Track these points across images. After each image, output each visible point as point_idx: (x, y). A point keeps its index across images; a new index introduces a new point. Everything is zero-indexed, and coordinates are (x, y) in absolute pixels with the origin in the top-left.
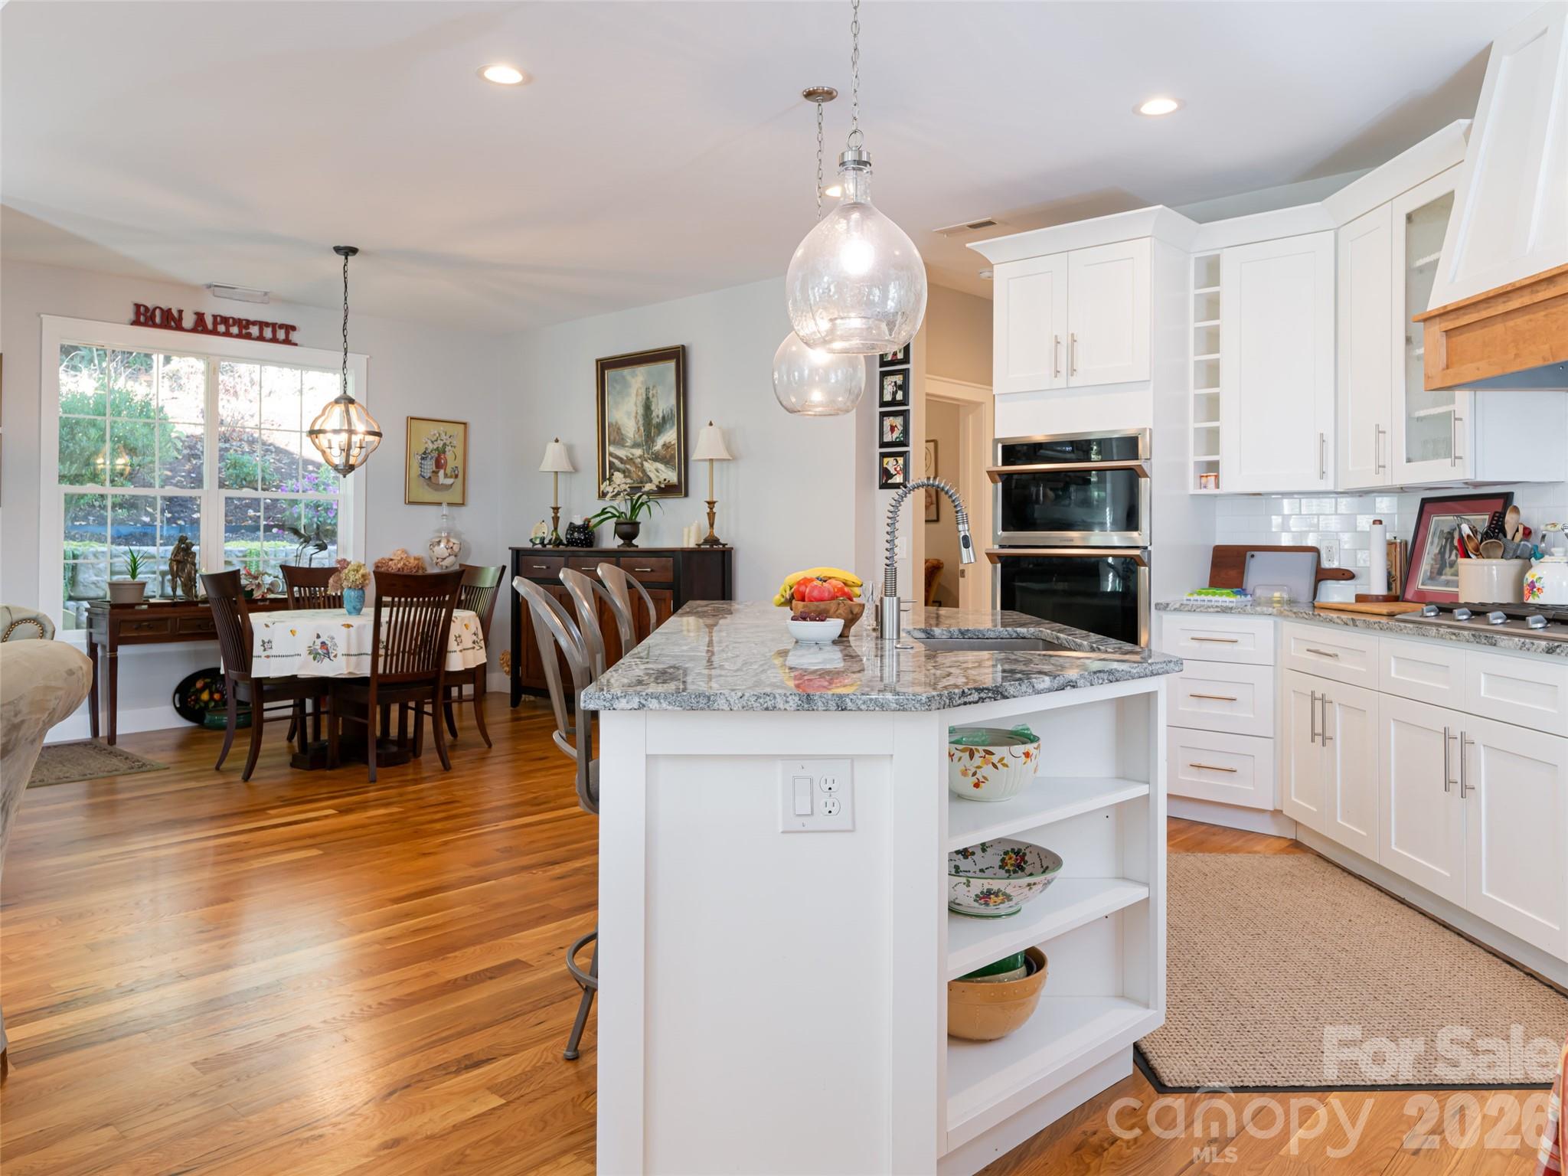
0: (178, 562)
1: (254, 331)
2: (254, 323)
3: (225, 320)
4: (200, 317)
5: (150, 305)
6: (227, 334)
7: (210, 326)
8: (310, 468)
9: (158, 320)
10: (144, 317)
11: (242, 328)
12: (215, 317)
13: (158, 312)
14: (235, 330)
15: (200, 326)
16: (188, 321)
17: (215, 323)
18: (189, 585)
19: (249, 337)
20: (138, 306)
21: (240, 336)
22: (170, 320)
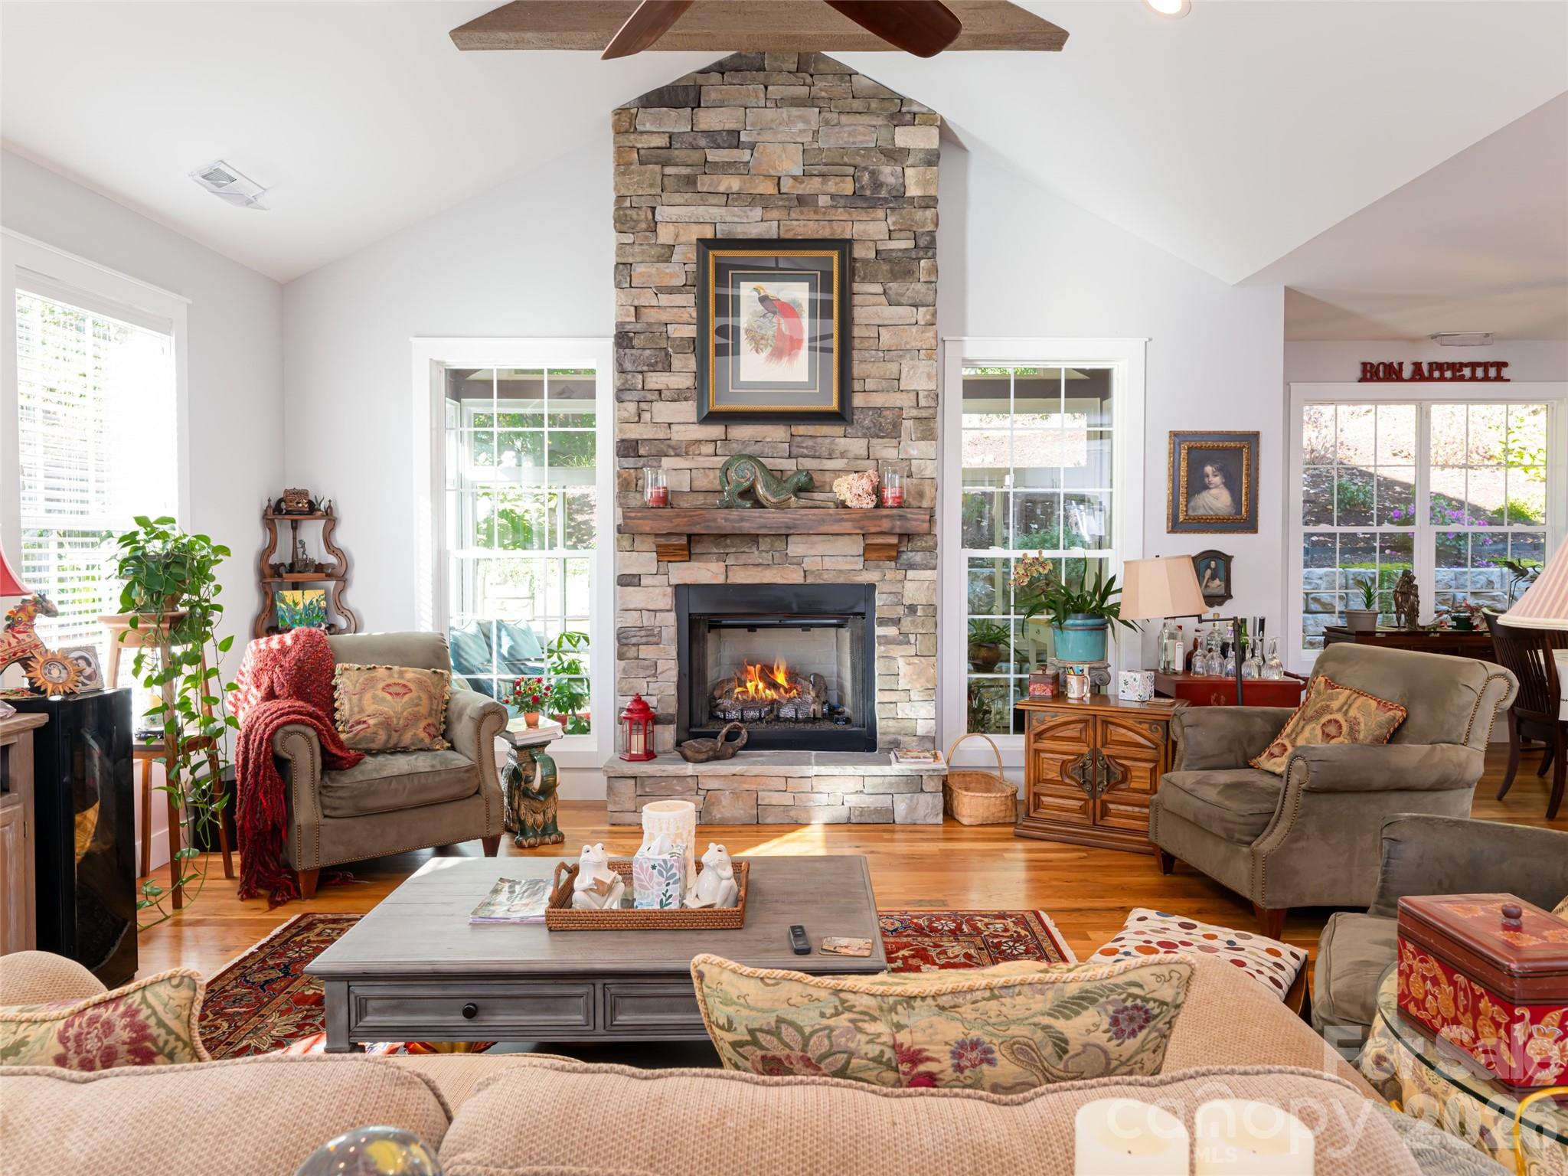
0: (1403, 593)
1: (1467, 372)
2: (1467, 365)
3: (1440, 366)
4: (1417, 366)
5: (1375, 362)
6: (1442, 379)
7: (1426, 374)
9: (1381, 374)
10: (1371, 373)
11: (1454, 372)
12: (1431, 364)
13: (1381, 368)
14: (1448, 374)
15: (1418, 375)
16: (1407, 372)
17: (1431, 371)
18: (1413, 613)
19: (1462, 379)
20: (1364, 364)
21: (1454, 379)
22: (1391, 373)
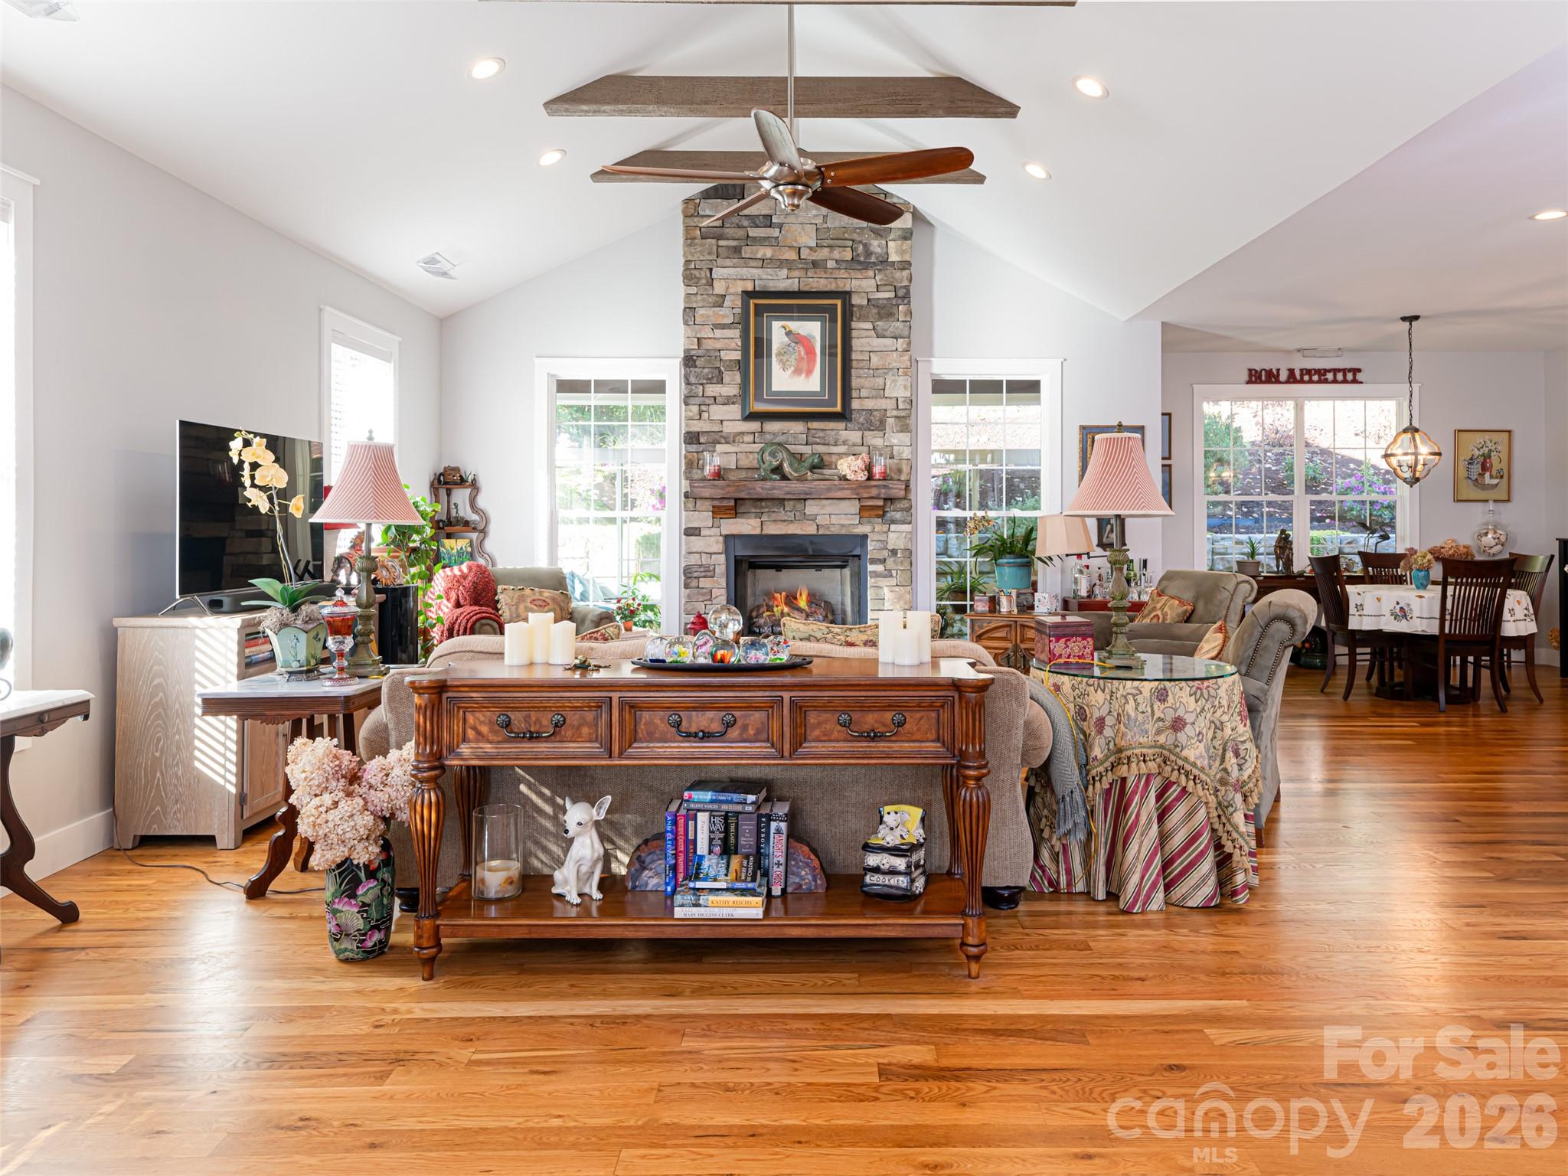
0: (1280, 548)
1: (1330, 376)
2: (1329, 371)
3: (1309, 372)
4: (1291, 372)
5: (1258, 369)
6: (1311, 381)
7: (1298, 377)
8: (1352, 466)
9: (1263, 378)
10: (1256, 377)
11: (1319, 376)
12: (1301, 370)
13: (1263, 373)
14: (1315, 378)
15: (1292, 378)
16: (1283, 376)
17: (1302, 375)
19: (1326, 381)
20: (1250, 370)
21: (1320, 382)
22: (1272, 377)
